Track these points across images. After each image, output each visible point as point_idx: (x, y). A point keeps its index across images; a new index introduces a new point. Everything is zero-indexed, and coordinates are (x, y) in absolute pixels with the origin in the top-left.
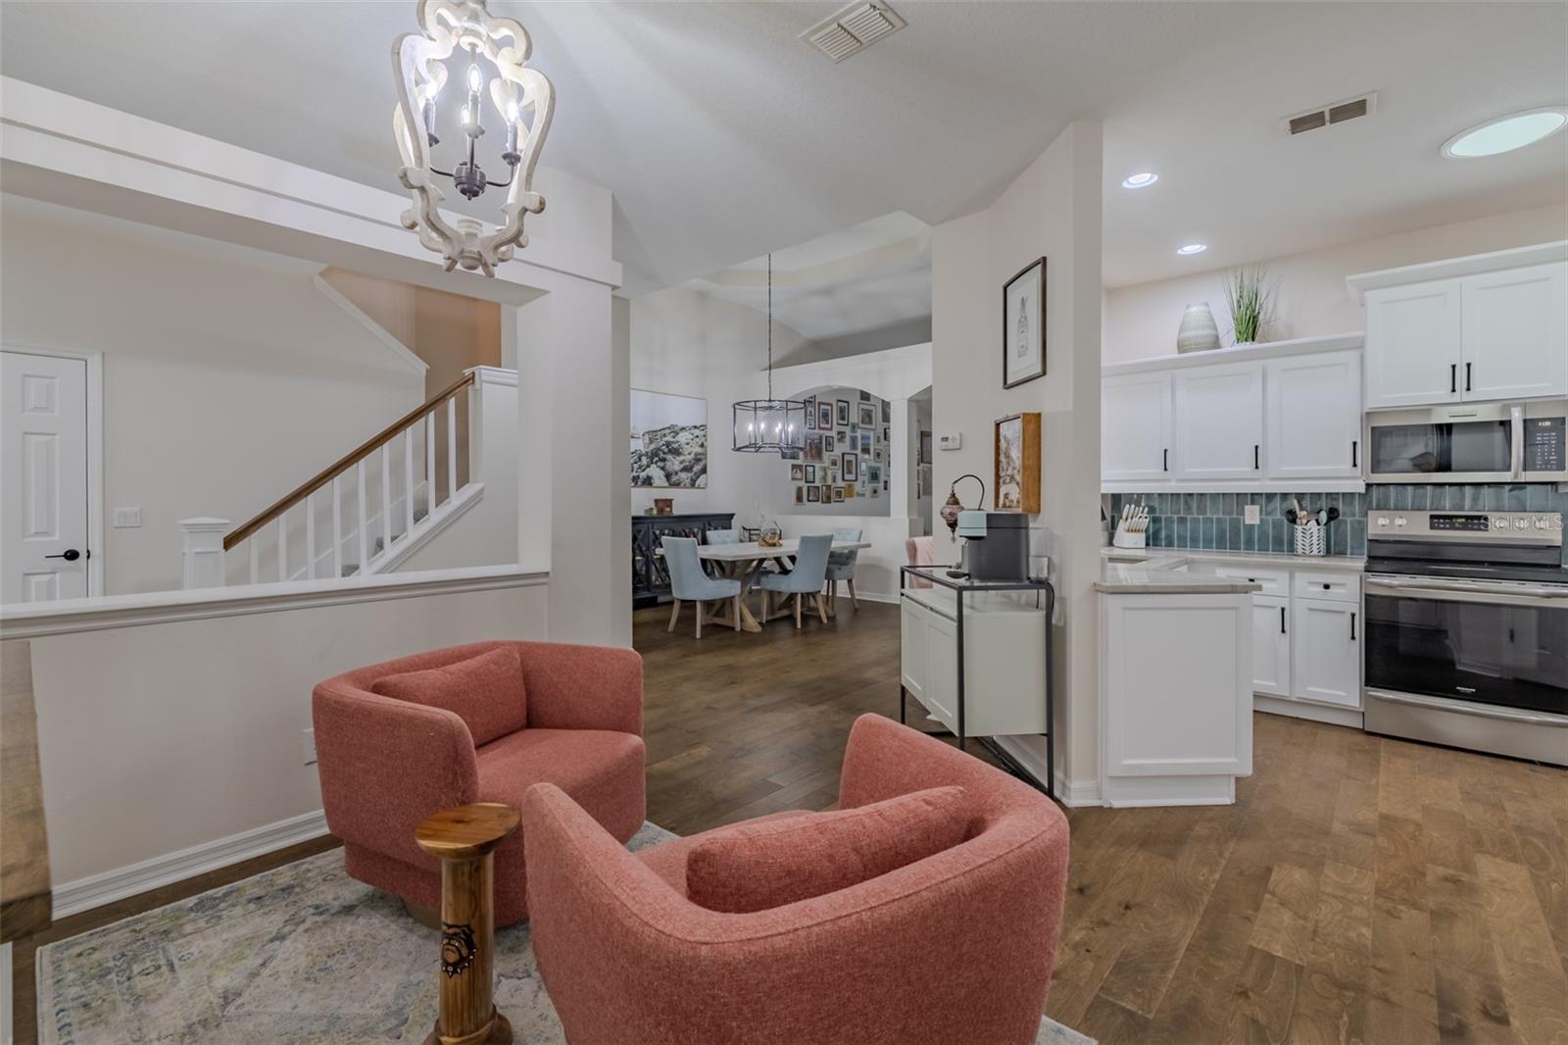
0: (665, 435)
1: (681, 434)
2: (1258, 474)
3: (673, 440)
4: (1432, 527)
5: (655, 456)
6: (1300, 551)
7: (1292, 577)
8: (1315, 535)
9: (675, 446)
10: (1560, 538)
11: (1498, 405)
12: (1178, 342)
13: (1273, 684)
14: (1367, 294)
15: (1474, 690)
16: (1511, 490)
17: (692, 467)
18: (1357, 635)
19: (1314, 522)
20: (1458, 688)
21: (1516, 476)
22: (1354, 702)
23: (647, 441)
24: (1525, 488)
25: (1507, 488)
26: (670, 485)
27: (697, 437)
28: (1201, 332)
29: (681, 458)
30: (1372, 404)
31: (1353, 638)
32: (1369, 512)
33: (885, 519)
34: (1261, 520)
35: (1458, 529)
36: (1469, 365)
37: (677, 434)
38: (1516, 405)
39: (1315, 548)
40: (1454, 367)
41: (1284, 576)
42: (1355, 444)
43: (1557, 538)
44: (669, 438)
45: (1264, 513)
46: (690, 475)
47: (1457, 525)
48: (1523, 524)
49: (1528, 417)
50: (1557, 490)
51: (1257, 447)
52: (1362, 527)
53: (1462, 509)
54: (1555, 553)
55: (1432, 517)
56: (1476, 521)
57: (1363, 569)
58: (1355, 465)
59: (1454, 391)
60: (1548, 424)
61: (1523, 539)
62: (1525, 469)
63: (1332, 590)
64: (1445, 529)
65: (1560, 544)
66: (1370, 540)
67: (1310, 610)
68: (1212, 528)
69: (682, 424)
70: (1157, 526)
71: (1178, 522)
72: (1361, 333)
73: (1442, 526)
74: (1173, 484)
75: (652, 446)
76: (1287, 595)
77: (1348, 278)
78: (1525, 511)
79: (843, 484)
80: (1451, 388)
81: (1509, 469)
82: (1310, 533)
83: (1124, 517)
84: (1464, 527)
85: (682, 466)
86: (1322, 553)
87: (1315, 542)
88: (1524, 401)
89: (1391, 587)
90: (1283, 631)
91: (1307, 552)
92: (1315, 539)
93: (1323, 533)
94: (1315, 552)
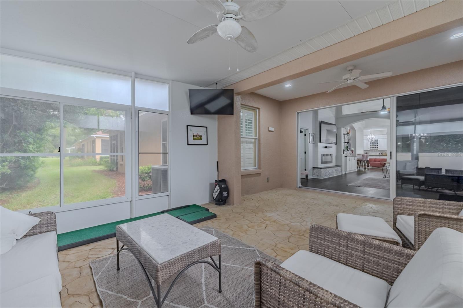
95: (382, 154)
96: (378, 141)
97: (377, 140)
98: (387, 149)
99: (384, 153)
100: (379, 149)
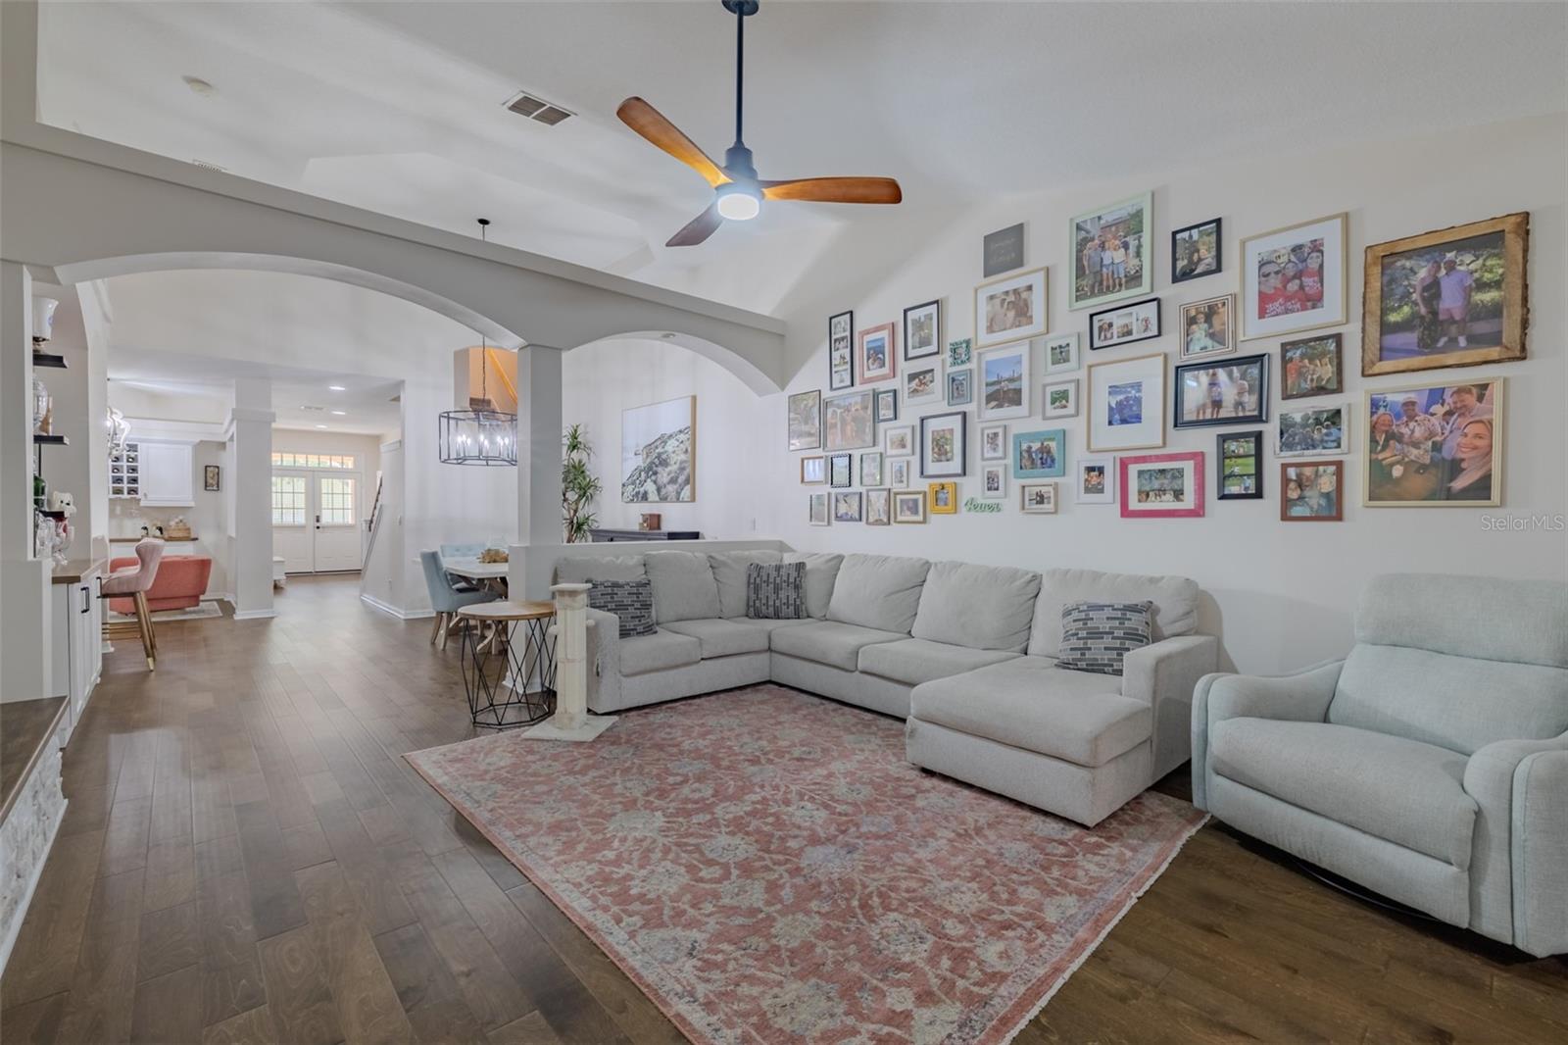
0: (657, 447)
1: (669, 442)
3: (662, 450)
5: (651, 470)
9: (664, 456)
17: (677, 478)
23: (645, 456)
26: (661, 499)
27: (682, 442)
29: (669, 468)
37: (666, 443)
44: (659, 450)
46: (675, 487)
69: (669, 433)
75: (649, 460)
79: (924, 485)
85: (669, 477)
95: (160, 529)
96: (140, 454)
97: (133, 448)
98: (192, 504)
99: (173, 523)
100: (142, 504)
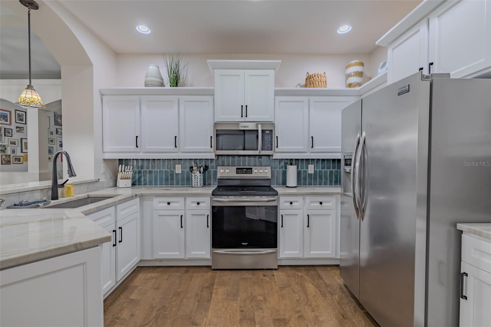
2: (176, 150)
4: (237, 173)
6: (194, 185)
7: (185, 200)
8: (199, 178)
10: (270, 176)
11: (255, 124)
12: (145, 83)
13: (178, 253)
14: (215, 71)
15: (247, 244)
16: (258, 158)
18: (209, 225)
19: (198, 172)
20: (242, 243)
21: (260, 153)
22: (208, 256)
24: (261, 157)
25: (257, 157)
28: (153, 79)
30: (217, 120)
31: (208, 227)
32: (218, 167)
33: (25, 173)
34: (182, 171)
35: (244, 173)
36: (246, 106)
38: (260, 124)
39: (199, 183)
40: (242, 106)
41: (182, 200)
42: (211, 137)
43: (269, 176)
45: (183, 168)
47: (244, 172)
48: (261, 171)
49: (263, 129)
50: (270, 158)
51: (176, 137)
52: (215, 173)
53: (245, 166)
54: (269, 181)
55: (237, 169)
56: (249, 171)
57: (211, 194)
58: (211, 147)
59: (242, 116)
60: (268, 132)
61: (262, 177)
62: (262, 150)
63: (201, 205)
64: (240, 173)
65: (270, 178)
66: (218, 179)
67: (192, 215)
68: (163, 175)
70: (140, 175)
71: (149, 173)
72: (212, 88)
73: (239, 172)
74: (141, 154)
76: (183, 209)
77: (208, 61)
78: (262, 166)
79: (21, 155)
80: (241, 115)
81: (257, 150)
82: (197, 176)
83: (120, 171)
84: (246, 173)
86: (201, 186)
87: (199, 181)
88: (262, 123)
89: (221, 202)
90: (182, 227)
91: (196, 186)
92: (199, 179)
93: (202, 177)
94: (199, 186)
